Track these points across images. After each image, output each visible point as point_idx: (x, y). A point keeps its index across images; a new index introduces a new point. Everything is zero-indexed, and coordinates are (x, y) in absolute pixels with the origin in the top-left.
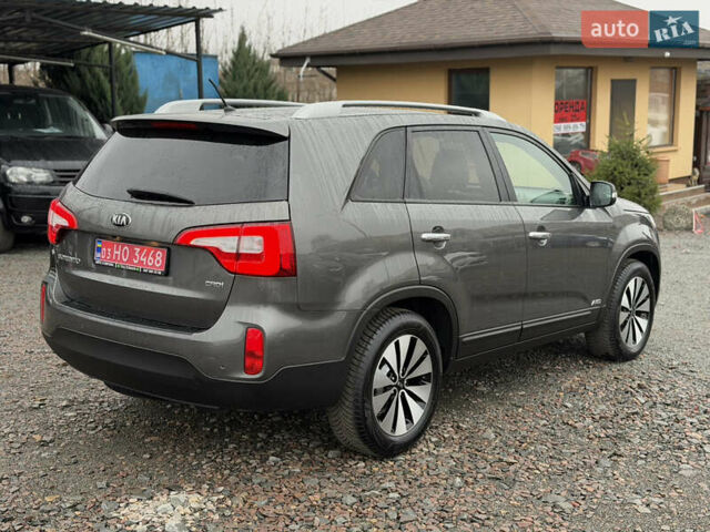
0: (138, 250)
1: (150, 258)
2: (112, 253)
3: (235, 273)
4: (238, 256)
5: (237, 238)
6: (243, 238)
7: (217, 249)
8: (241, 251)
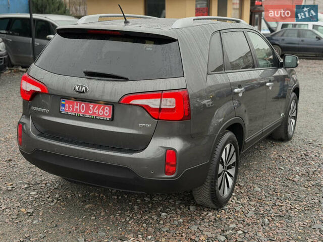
0: (91, 106)
1: (100, 111)
2: (73, 107)
3: (158, 119)
4: (160, 109)
5: (160, 99)
6: (163, 99)
7: (147, 106)
8: (163, 107)
